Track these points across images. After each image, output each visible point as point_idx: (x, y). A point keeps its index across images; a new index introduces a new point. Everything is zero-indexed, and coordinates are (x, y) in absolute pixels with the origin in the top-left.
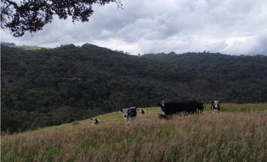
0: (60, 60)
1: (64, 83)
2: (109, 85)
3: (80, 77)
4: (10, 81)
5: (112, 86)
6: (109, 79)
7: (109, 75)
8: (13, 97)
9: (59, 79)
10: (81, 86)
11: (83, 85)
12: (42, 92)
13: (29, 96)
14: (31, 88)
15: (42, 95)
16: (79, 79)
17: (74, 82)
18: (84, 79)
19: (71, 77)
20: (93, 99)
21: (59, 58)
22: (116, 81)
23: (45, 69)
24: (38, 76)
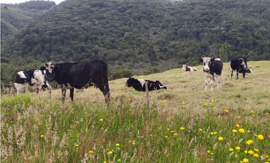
0: (204, 10)
1: (206, 34)
2: (256, 33)
3: (223, 26)
4: (155, 33)
5: (261, 35)
6: (258, 26)
7: (257, 22)
8: (156, 49)
9: (201, 29)
10: (224, 36)
11: (226, 35)
12: (183, 43)
13: (170, 47)
14: (173, 39)
15: (183, 46)
16: (222, 28)
17: (216, 32)
18: (228, 28)
19: (214, 27)
20: (236, 50)
21: (203, 7)
22: (265, 29)
23: (187, 20)
24: (180, 28)
